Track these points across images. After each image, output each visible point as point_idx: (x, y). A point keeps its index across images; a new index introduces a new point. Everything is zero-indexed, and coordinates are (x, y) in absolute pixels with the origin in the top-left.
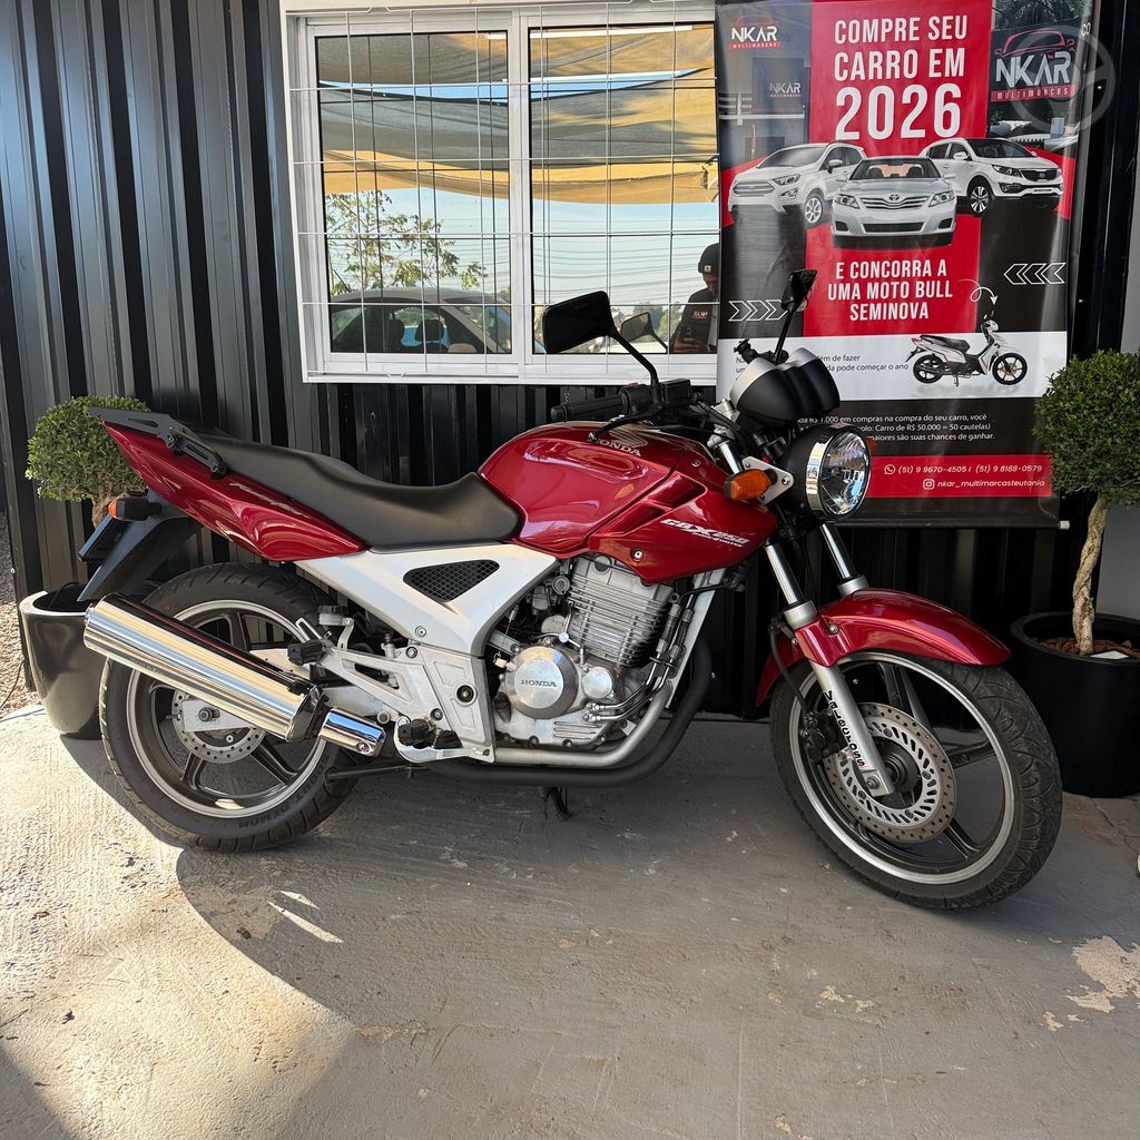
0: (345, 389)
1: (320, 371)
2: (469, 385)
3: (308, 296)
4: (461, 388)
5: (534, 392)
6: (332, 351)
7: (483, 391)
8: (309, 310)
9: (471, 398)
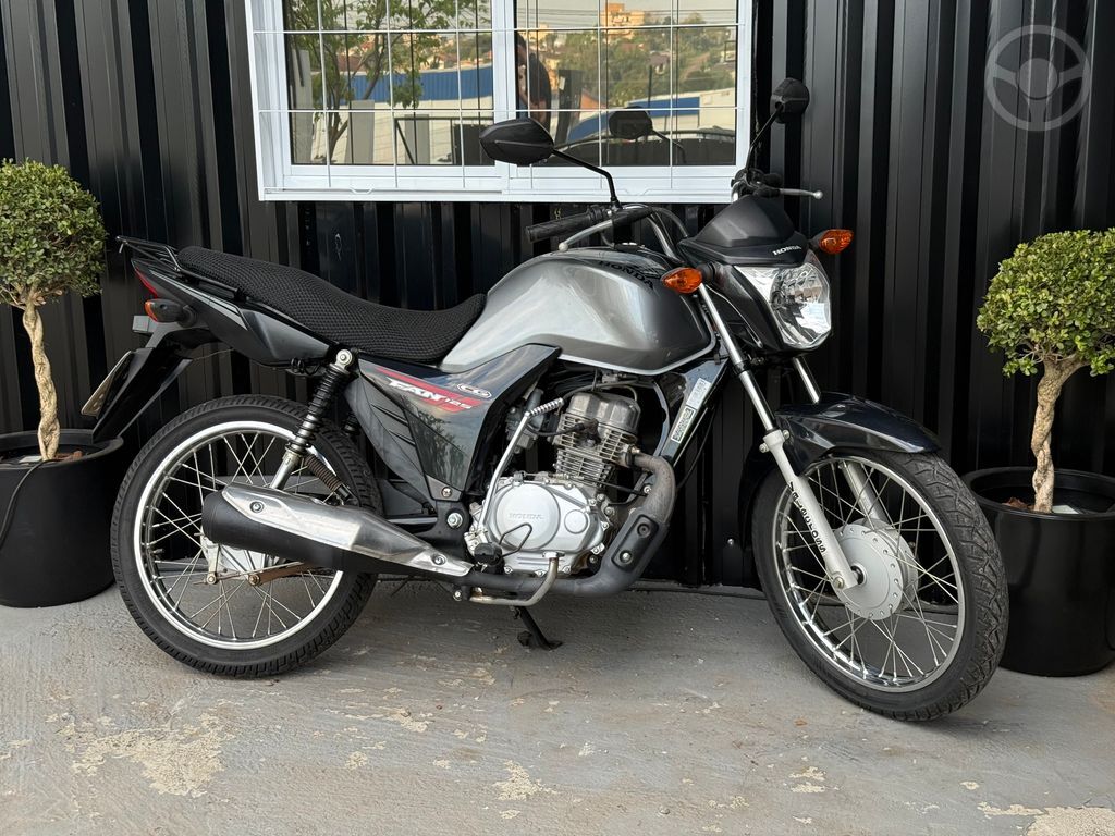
0: (308, 209)
1: (280, 186)
2: (445, 203)
3: (265, 103)
4: (436, 206)
5: (518, 209)
6: (293, 163)
7: (462, 208)
8: (266, 120)
9: (447, 215)
